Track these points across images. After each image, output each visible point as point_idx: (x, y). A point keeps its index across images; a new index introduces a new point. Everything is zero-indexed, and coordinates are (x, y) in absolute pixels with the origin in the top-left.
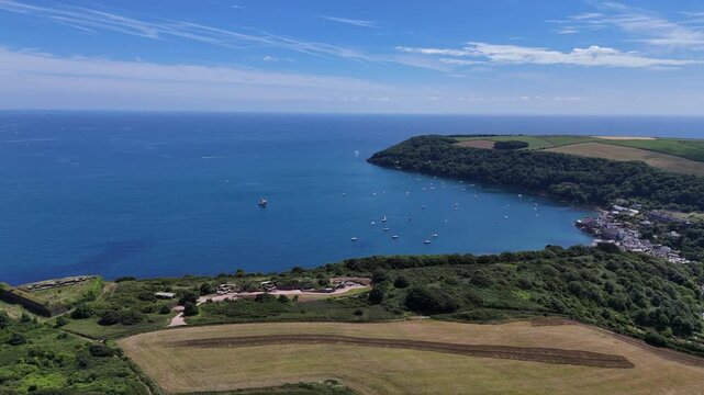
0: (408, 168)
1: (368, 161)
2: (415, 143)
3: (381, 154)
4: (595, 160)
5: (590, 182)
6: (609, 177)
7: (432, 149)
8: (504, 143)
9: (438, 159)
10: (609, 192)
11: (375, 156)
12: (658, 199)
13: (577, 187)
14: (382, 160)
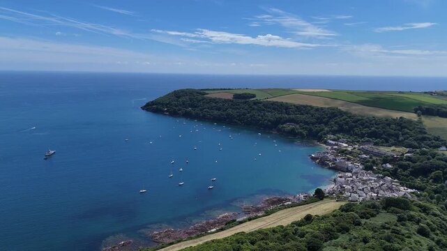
0: (174, 114)
1: (143, 108)
2: (177, 94)
3: (153, 103)
4: (305, 107)
5: (306, 123)
6: (318, 118)
7: (191, 100)
8: (240, 95)
9: (196, 107)
10: (321, 130)
11: (148, 105)
12: (356, 135)
13: (298, 126)
14: (153, 107)
